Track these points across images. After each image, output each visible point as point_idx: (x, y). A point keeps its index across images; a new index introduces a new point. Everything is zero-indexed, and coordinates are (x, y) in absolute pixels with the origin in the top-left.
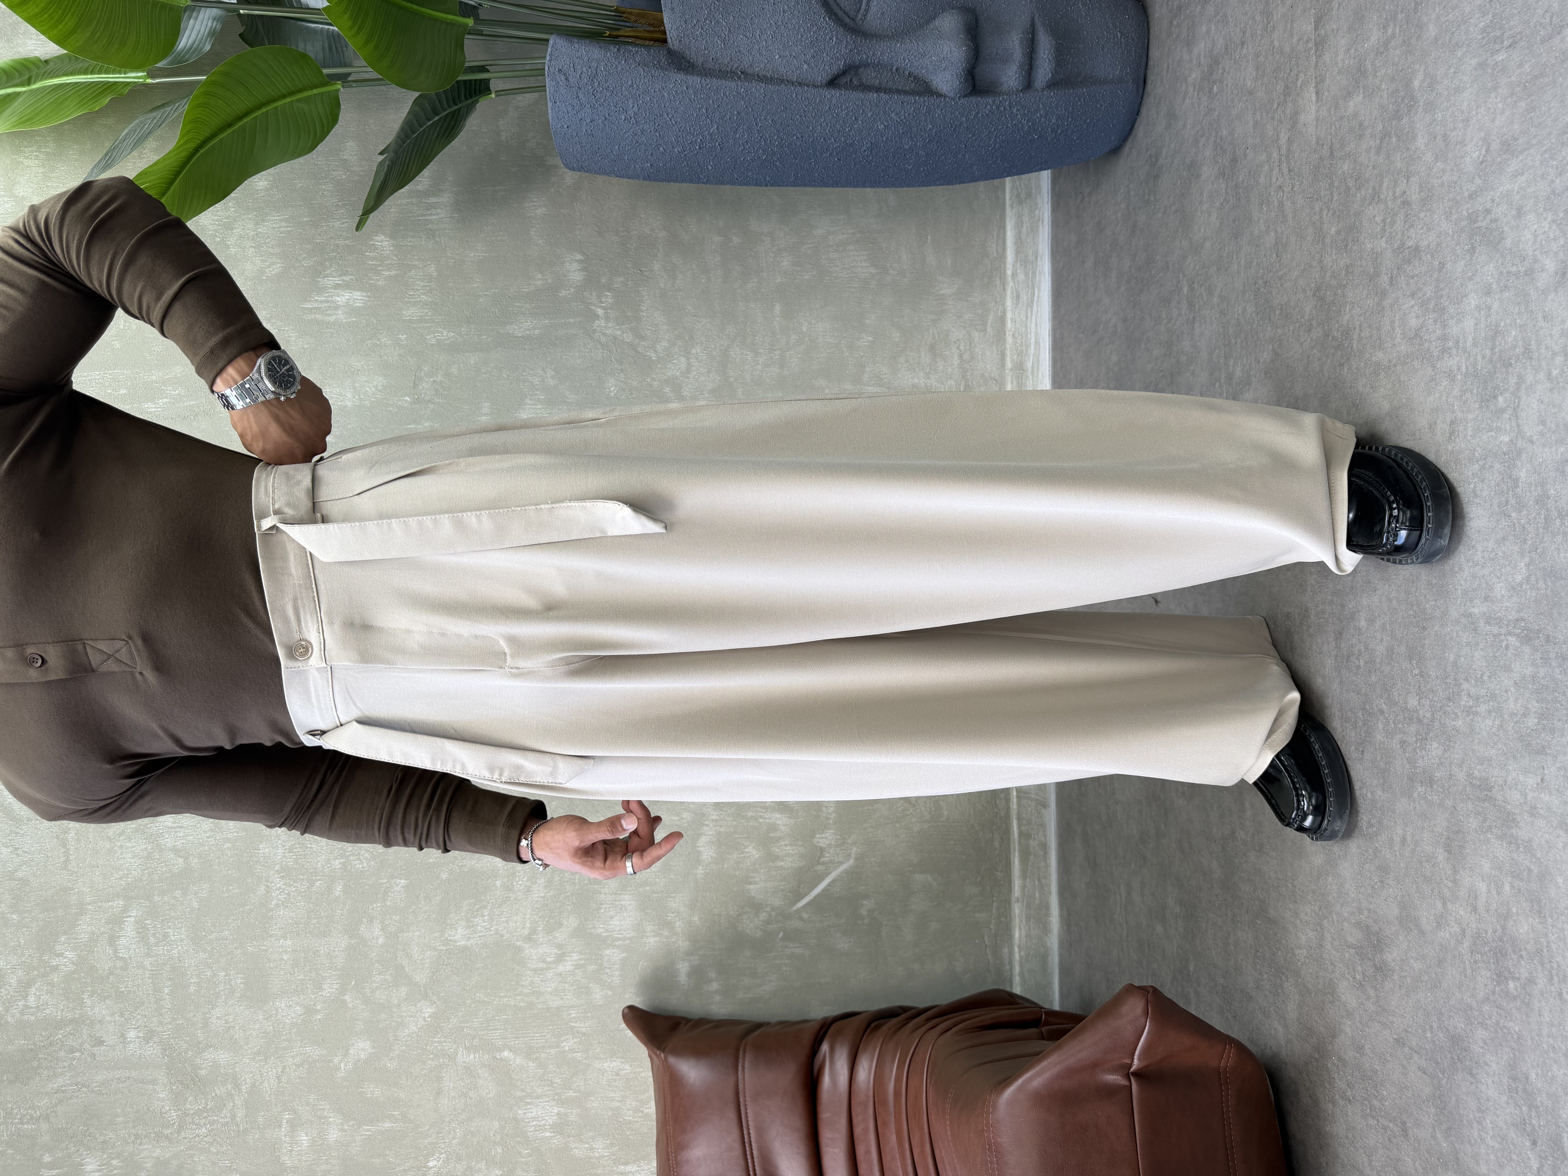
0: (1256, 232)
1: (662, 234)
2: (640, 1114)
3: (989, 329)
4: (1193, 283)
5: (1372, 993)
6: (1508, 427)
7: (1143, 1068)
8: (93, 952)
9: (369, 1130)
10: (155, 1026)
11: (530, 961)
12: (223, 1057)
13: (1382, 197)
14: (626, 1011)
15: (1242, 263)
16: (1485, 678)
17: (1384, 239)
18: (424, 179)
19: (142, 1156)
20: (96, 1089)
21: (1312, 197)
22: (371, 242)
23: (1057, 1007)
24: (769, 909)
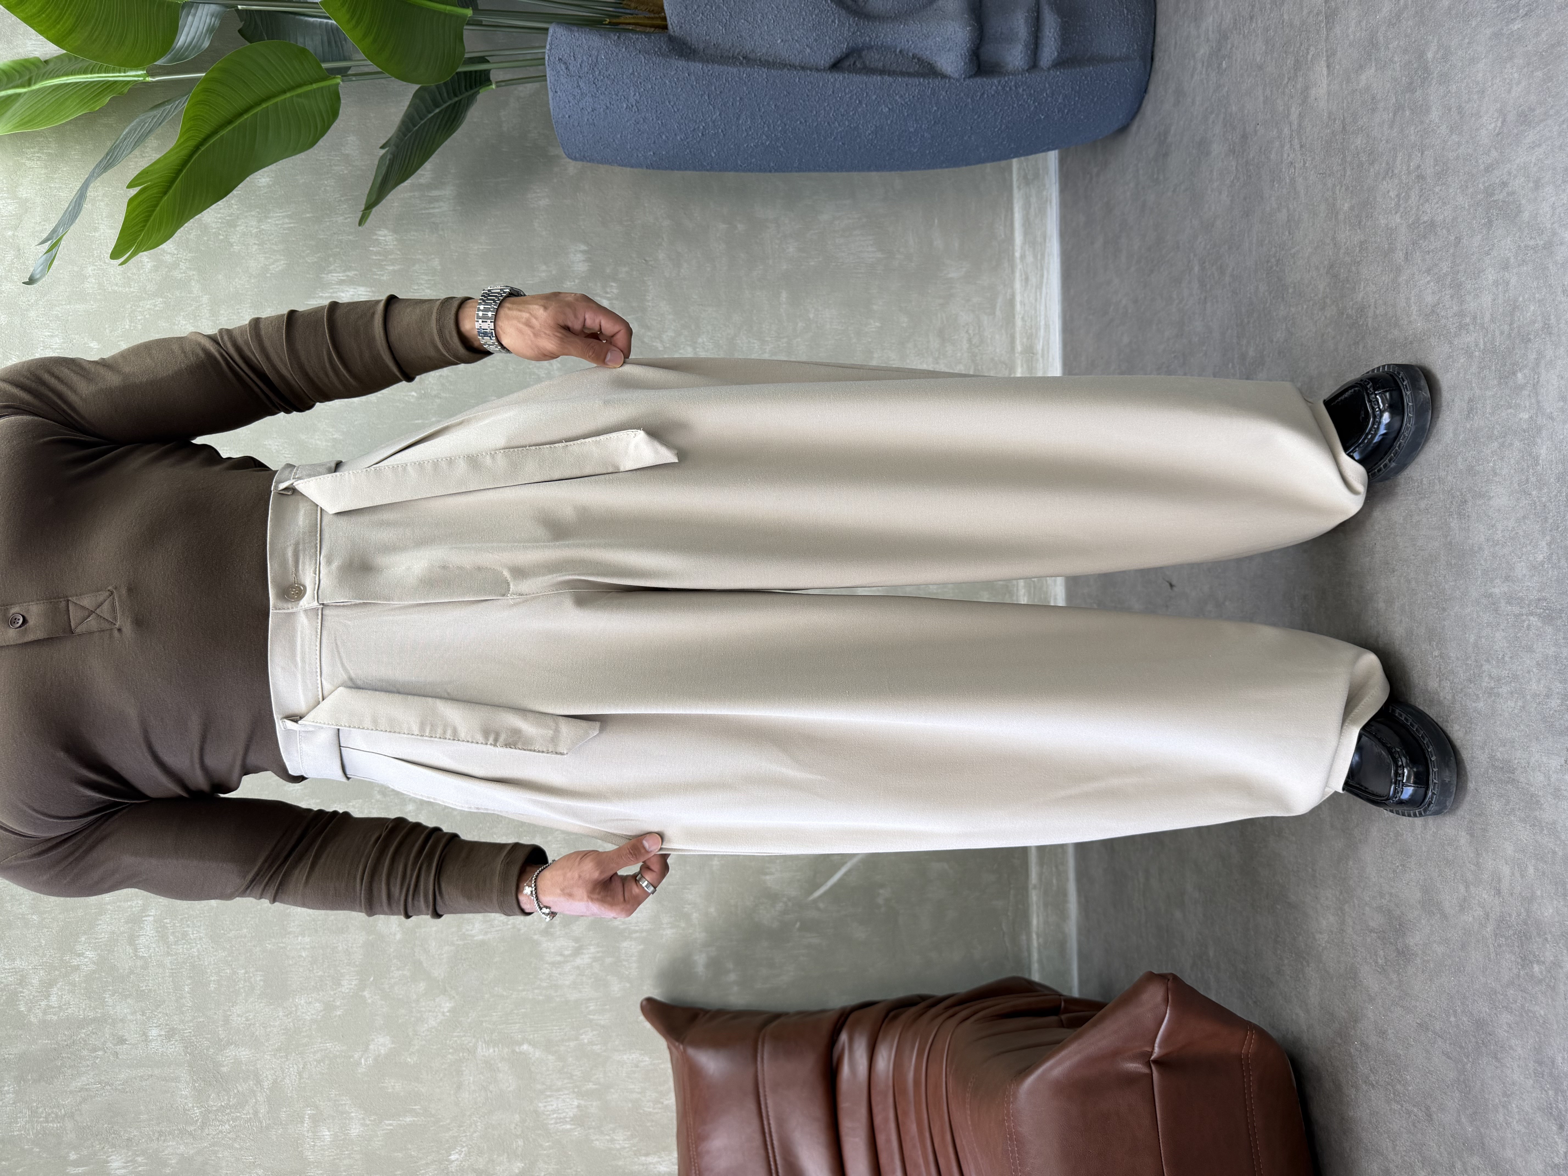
0: (1268, 209)
1: (666, 223)
2: (660, 1106)
3: (998, 312)
4: (1204, 263)
5: (1394, 977)
6: (1528, 404)
7: (1164, 1056)
8: (113, 951)
9: (391, 1125)
10: (176, 1024)
11: (547, 954)
12: (244, 1054)
13: (1396, 171)
14: (644, 1003)
15: (1254, 241)
16: (1507, 659)
17: (1398, 215)
18: (426, 173)
19: (166, 1152)
20: (120, 1087)
21: (1325, 173)
22: (375, 237)
23: (1076, 994)
24: (785, 899)
